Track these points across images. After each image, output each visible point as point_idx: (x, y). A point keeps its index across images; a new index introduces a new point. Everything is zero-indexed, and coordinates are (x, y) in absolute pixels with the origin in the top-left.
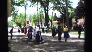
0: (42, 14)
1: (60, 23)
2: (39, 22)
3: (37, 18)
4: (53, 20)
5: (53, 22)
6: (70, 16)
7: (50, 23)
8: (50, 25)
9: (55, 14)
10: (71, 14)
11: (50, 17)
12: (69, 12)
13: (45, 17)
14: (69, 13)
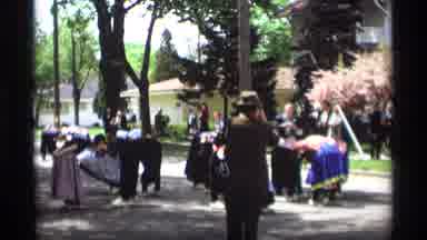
0: (84, 39)
1: (197, 95)
2: (61, 86)
3: (51, 63)
4: (151, 72)
5: (154, 88)
6: (262, 52)
7: (132, 93)
8: (134, 108)
9: (167, 35)
10: (266, 40)
11: (133, 56)
12: (255, 22)
13: (98, 56)
14: (253, 29)
